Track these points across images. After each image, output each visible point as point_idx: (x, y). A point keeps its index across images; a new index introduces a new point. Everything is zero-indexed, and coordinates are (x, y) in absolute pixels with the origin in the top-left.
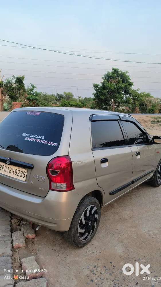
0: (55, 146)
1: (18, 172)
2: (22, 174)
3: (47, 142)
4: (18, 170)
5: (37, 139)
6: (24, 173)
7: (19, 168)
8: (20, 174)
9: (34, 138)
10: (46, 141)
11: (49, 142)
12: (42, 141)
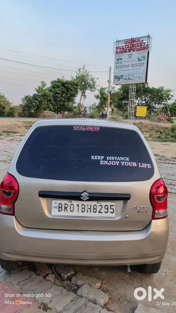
0: (149, 167)
1: (98, 209)
2: (107, 209)
3: (136, 164)
4: (98, 205)
5: (120, 161)
6: (112, 207)
7: (99, 202)
8: (103, 210)
9: (115, 160)
10: (134, 163)
11: (140, 164)
12: (129, 164)
